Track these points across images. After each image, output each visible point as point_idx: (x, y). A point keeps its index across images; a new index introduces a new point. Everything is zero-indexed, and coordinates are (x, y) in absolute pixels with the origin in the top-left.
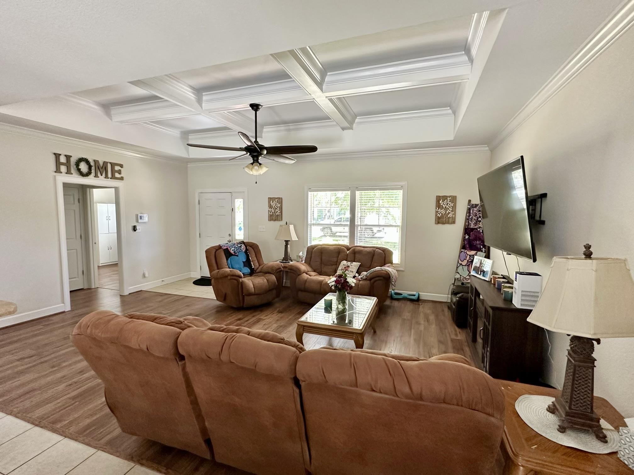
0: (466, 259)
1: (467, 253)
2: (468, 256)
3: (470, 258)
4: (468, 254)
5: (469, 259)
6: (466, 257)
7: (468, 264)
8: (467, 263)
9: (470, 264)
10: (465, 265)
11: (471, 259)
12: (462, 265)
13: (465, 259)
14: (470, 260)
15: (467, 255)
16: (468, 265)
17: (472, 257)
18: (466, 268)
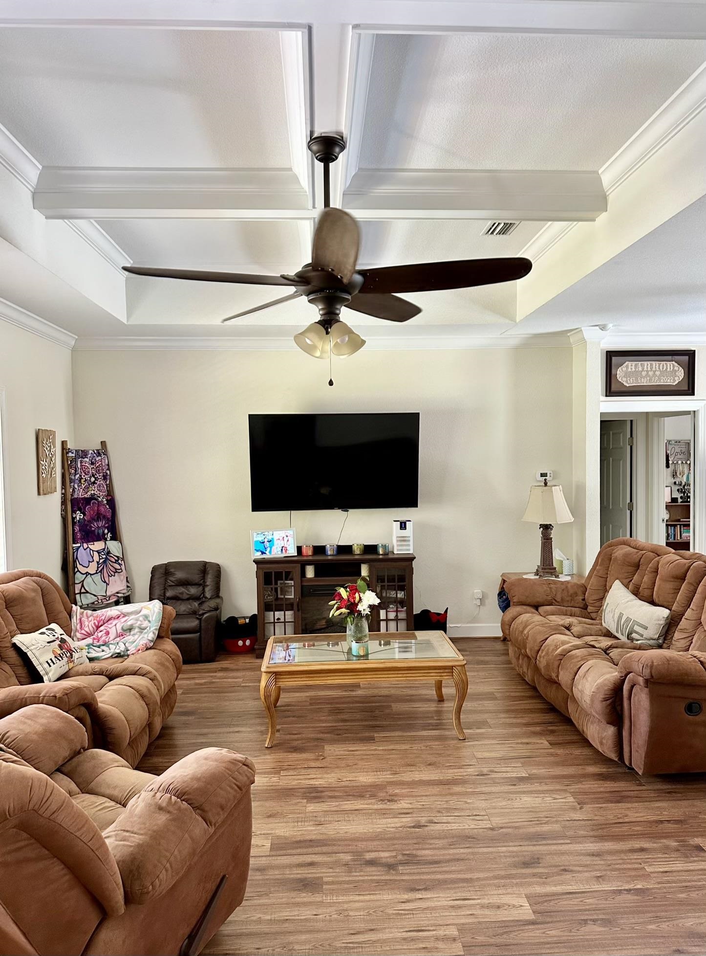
0: (93, 561)
1: (90, 549)
2: (96, 554)
3: (99, 556)
4: (93, 551)
5: (100, 559)
6: (93, 557)
7: (100, 569)
8: (98, 568)
9: (103, 568)
10: (96, 573)
11: (103, 558)
12: (91, 575)
13: (91, 560)
14: (101, 561)
15: (91, 551)
16: (101, 572)
17: (103, 553)
18: (97, 577)
